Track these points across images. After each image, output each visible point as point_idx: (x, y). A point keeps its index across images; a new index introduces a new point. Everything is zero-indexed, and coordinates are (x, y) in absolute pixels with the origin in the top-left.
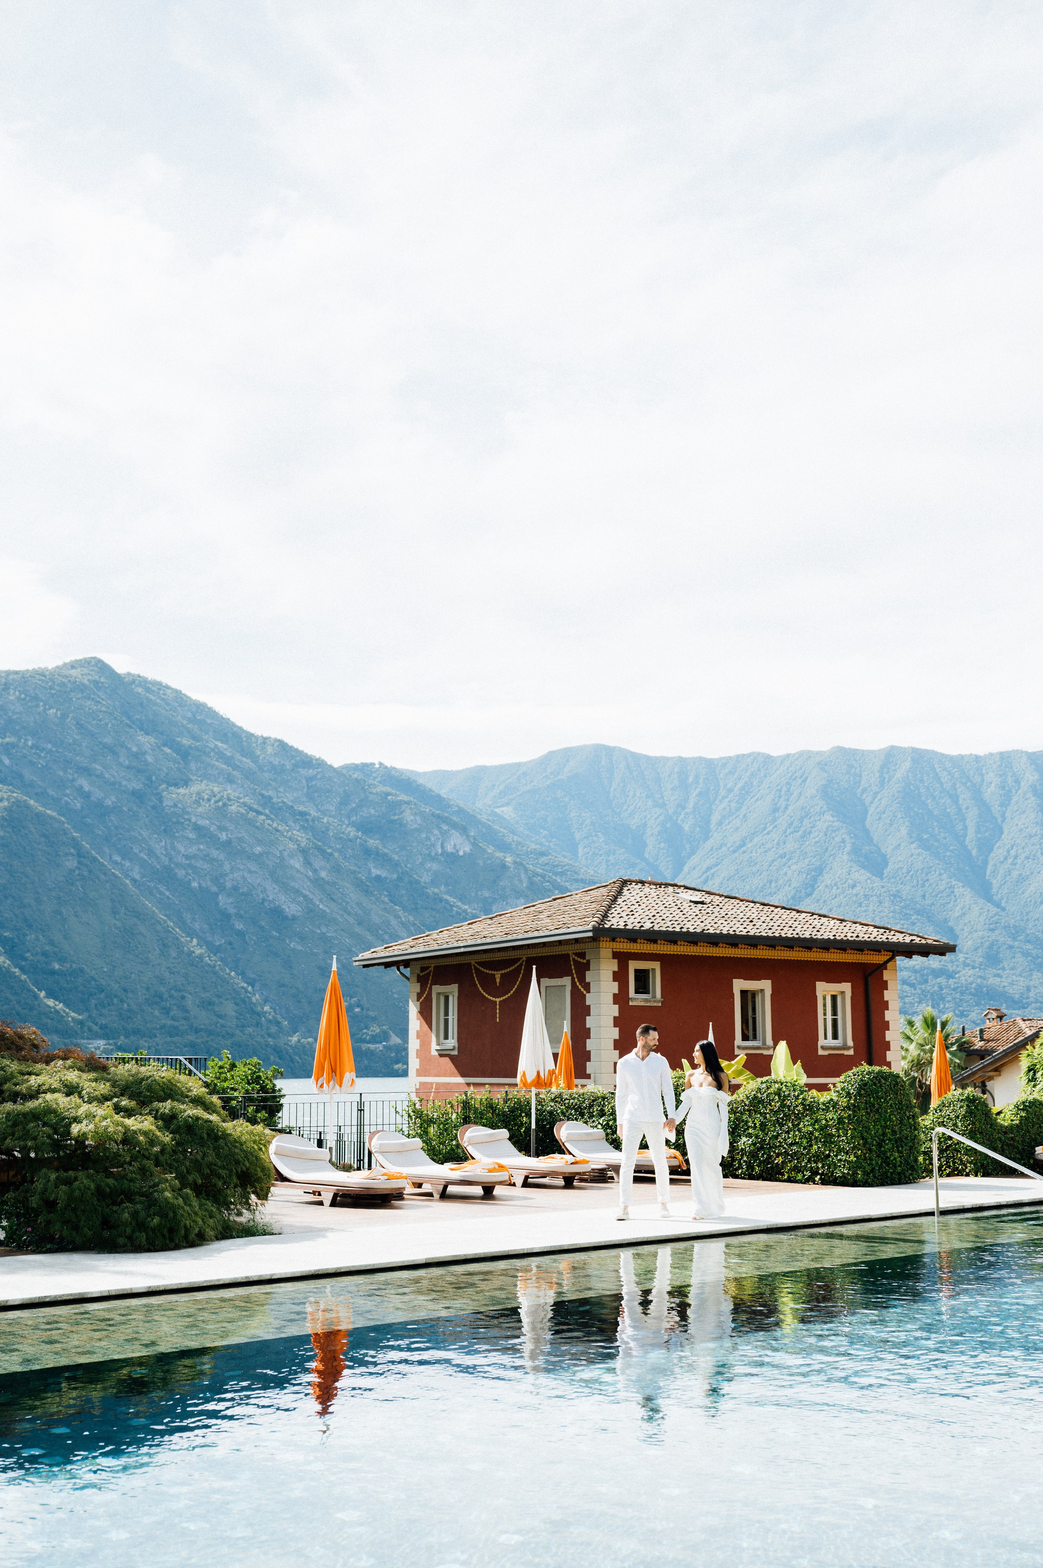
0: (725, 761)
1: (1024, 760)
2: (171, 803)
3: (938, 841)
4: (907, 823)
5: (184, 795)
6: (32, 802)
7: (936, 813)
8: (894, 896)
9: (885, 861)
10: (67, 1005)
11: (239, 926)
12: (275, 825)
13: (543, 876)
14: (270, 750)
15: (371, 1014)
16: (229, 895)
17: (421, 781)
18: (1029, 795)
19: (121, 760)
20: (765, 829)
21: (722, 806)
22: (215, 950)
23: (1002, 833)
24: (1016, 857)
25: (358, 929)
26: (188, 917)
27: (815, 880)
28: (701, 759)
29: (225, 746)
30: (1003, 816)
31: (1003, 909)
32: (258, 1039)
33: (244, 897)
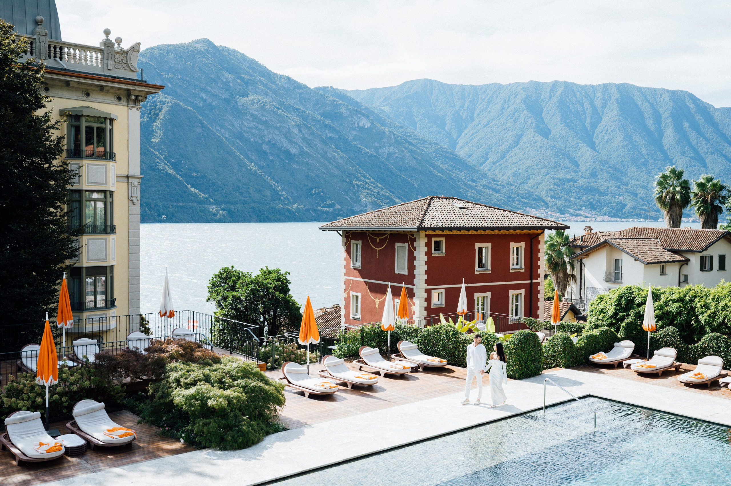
1: (614, 87)
2: (241, 104)
3: (573, 123)
4: (560, 115)
5: (246, 101)
6: (181, 103)
7: (573, 111)
8: (553, 147)
9: (550, 131)
10: (200, 190)
11: (271, 158)
12: (286, 114)
13: (401, 137)
14: (283, 81)
15: (328, 195)
16: (267, 144)
17: (349, 95)
18: (615, 103)
19: (219, 85)
20: (498, 117)
21: (479, 108)
22: (261, 168)
23: (601, 120)
24: (607, 130)
25: (322, 160)
26: (249, 154)
27: (519, 140)
28: (471, 86)
29: (264, 79)
30: (603, 112)
31: (600, 153)
32: (281, 206)
33: (273, 145)
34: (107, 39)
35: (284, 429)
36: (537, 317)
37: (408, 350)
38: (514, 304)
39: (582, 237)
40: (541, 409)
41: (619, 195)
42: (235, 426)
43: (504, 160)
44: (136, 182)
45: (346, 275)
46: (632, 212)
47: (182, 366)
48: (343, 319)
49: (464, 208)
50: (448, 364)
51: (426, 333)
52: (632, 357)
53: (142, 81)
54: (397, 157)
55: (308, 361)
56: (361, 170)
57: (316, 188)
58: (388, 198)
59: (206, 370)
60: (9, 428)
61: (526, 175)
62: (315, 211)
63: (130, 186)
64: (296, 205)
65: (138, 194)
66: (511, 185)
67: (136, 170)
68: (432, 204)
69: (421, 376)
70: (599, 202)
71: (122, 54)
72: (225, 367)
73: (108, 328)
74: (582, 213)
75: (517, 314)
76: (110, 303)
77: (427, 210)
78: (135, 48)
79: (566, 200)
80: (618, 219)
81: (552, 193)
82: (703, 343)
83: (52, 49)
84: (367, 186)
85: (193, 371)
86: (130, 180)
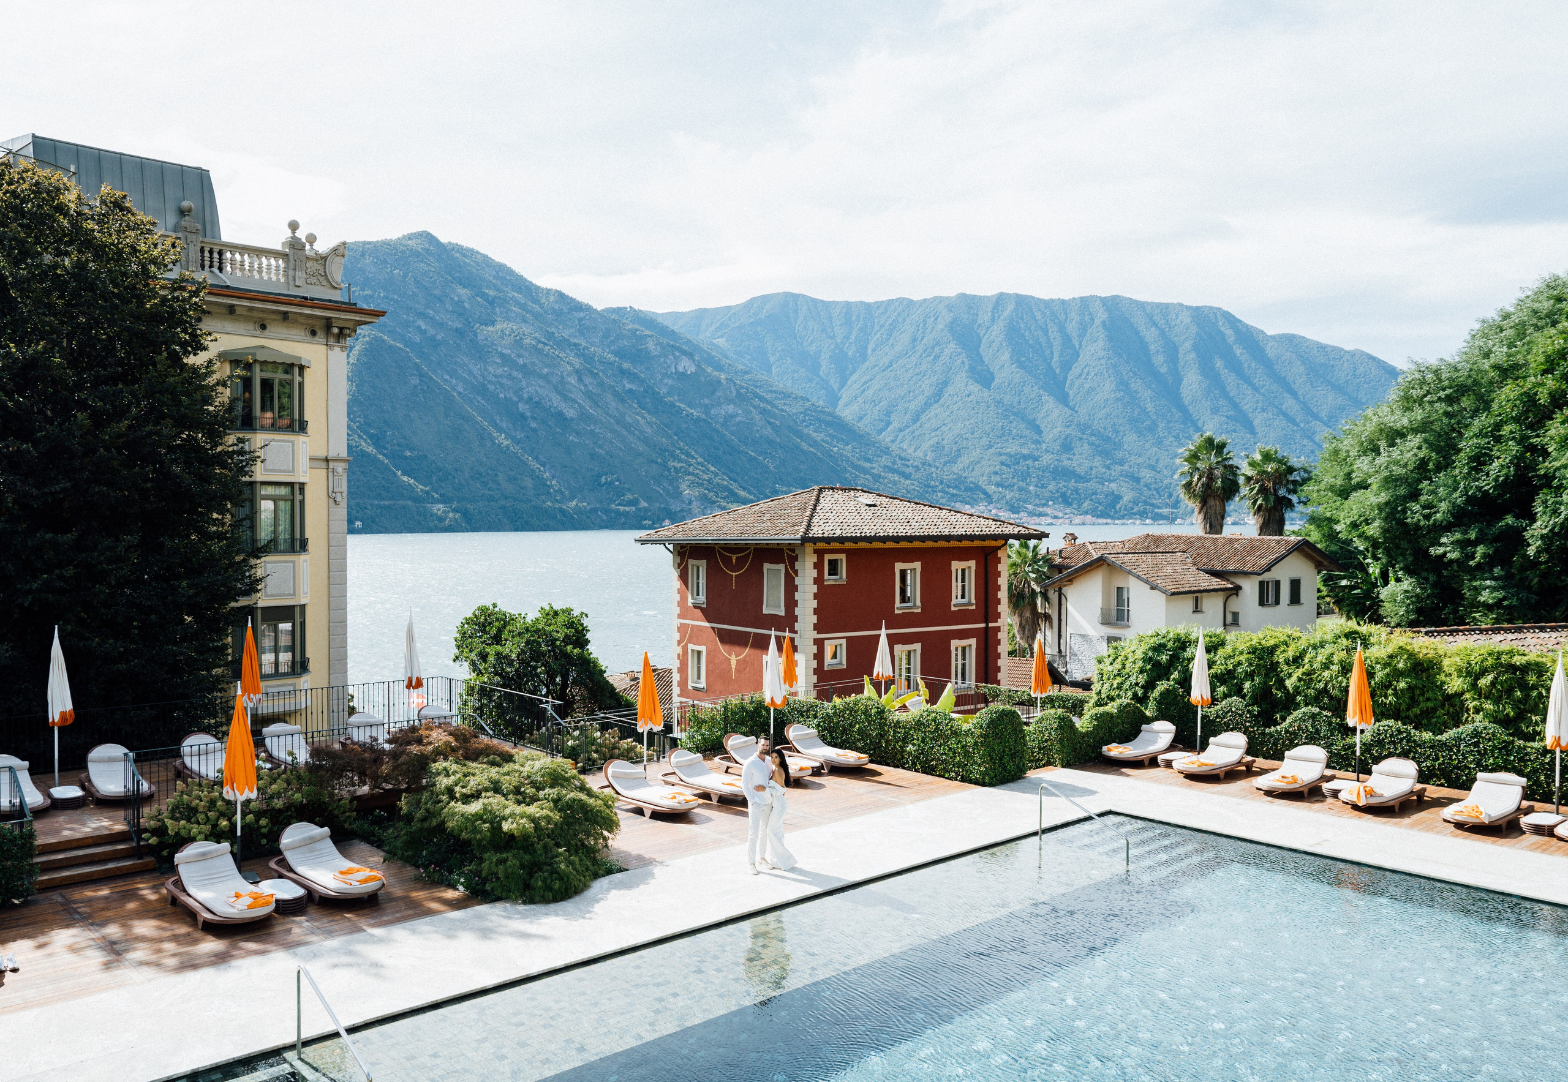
0: (879, 304)
1: (1098, 302)
2: (483, 338)
3: (1031, 363)
4: (1010, 350)
5: (492, 332)
6: (385, 337)
7: (1031, 342)
8: (998, 402)
9: (993, 378)
10: (416, 480)
11: (533, 425)
12: (557, 353)
13: (747, 389)
14: (552, 298)
15: (627, 486)
16: (527, 403)
17: (660, 320)
18: (1100, 329)
19: (447, 307)
20: (907, 354)
21: (876, 337)
22: (517, 442)
23: (1079, 357)
24: (1088, 374)
25: (617, 427)
26: (497, 418)
27: (941, 391)
28: (861, 302)
29: (520, 296)
30: (1080, 344)
31: (1077, 412)
32: (549, 503)
33: (536, 404)
34: (294, 237)
35: (621, 870)
36: (998, 683)
37: (803, 739)
38: (960, 662)
39: (1061, 551)
40: (1035, 834)
41: (1110, 481)
42: (545, 864)
43: (918, 424)
44: (340, 467)
45: (680, 616)
46: (1132, 509)
47: (454, 767)
48: (676, 690)
49: (874, 505)
50: (871, 761)
51: (831, 712)
52: (1172, 748)
53: (349, 304)
54: (739, 422)
55: (645, 758)
56: (682, 444)
57: (606, 474)
58: (726, 488)
59: (494, 772)
60: (182, 870)
61: (955, 449)
62: (607, 511)
63: (330, 474)
64: (574, 503)
65: (344, 487)
66: (930, 465)
67: (339, 448)
68: (822, 500)
69: (831, 782)
70: (1077, 493)
71: (317, 260)
72: (522, 769)
73: (298, 708)
74: (1049, 511)
75: (964, 678)
76: (300, 666)
77: (814, 509)
78: (339, 251)
79: (1021, 489)
80: (1109, 521)
81: (998, 479)
82: (1291, 725)
83: (207, 254)
84: (691, 469)
85: (473, 775)
86: (331, 465)
